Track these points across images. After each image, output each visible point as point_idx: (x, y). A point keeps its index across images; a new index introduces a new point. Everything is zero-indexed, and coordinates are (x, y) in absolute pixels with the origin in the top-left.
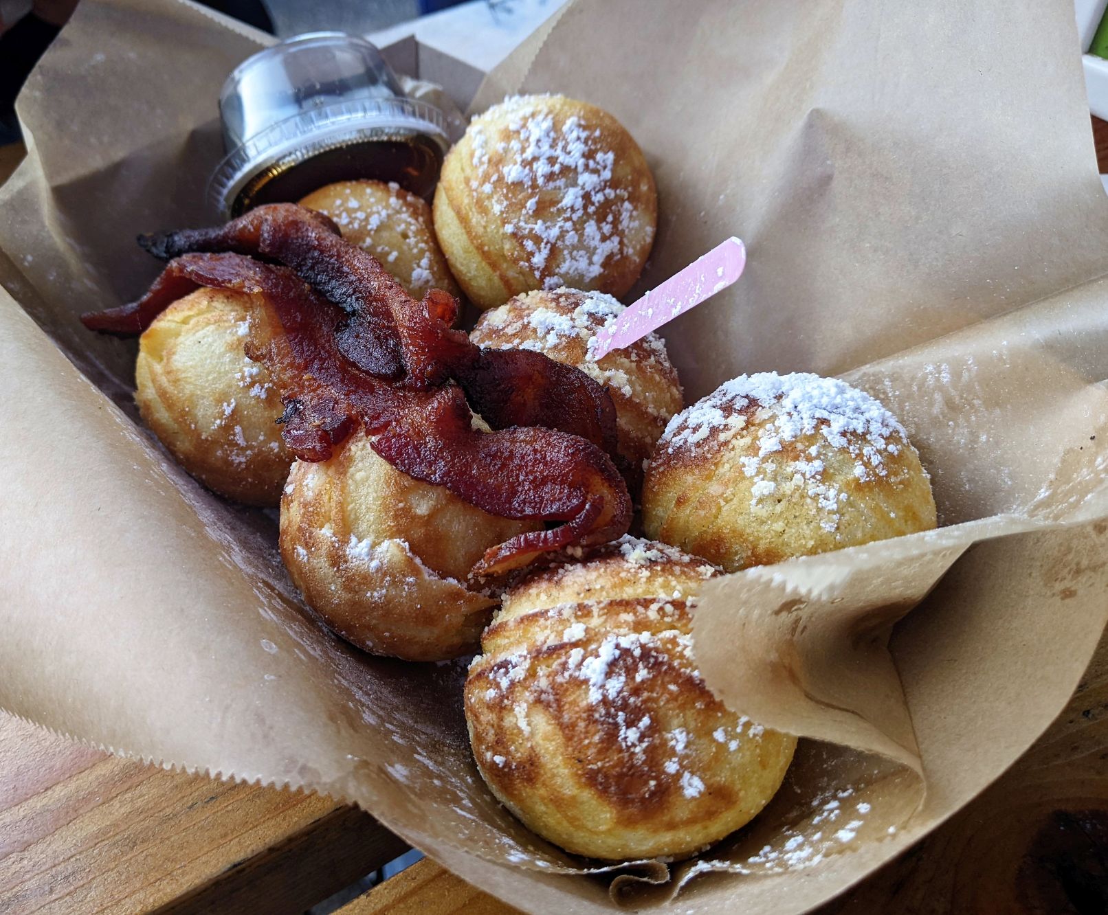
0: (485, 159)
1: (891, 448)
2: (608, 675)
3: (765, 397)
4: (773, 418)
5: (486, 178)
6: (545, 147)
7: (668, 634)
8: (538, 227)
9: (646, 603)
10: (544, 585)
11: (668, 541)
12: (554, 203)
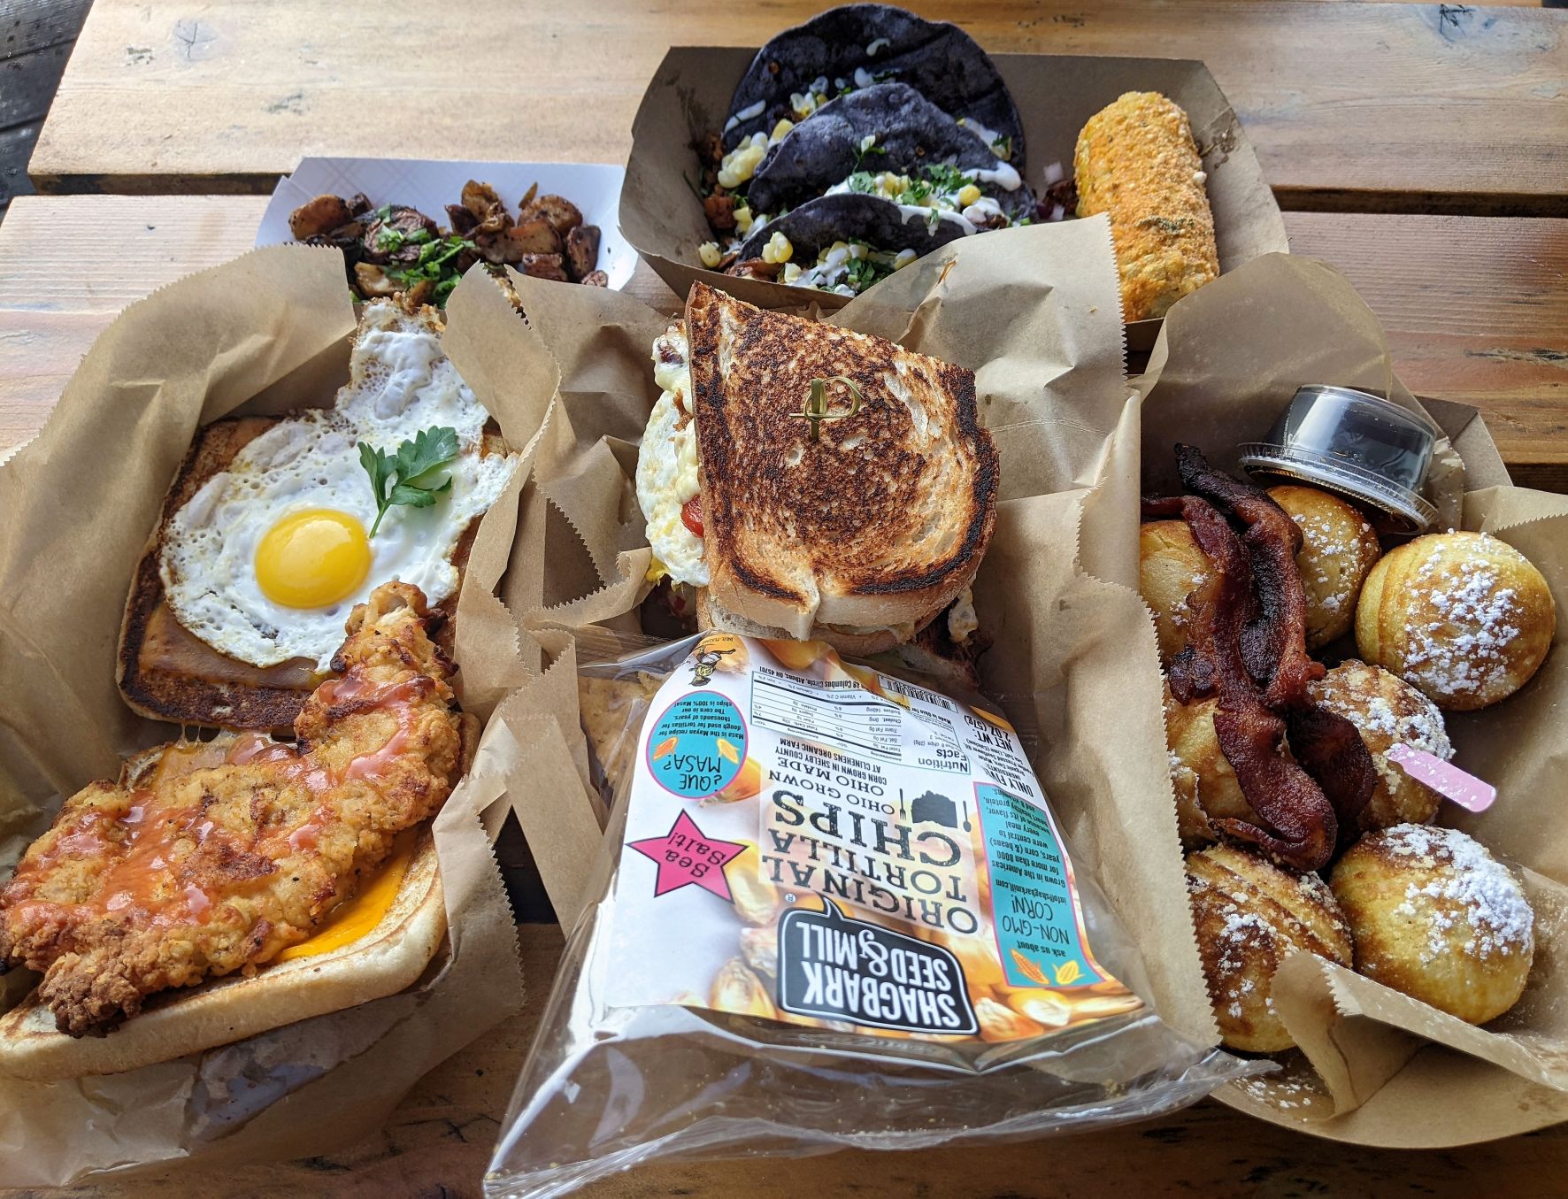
0: (1428, 574)
1: (1505, 949)
2: (1239, 930)
3: (1460, 859)
4: (1451, 877)
5: (1419, 586)
6: (1473, 598)
7: (1285, 938)
8: (1427, 641)
9: (1288, 915)
10: (1245, 860)
11: (1334, 891)
12: (1450, 635)
